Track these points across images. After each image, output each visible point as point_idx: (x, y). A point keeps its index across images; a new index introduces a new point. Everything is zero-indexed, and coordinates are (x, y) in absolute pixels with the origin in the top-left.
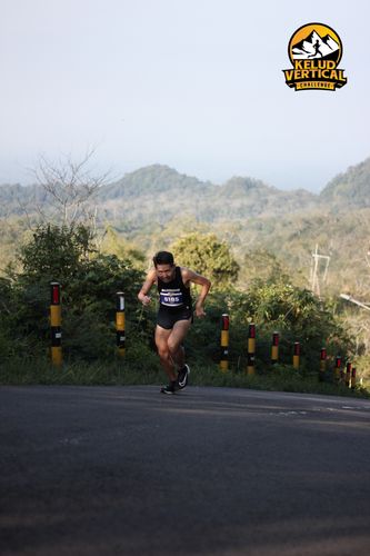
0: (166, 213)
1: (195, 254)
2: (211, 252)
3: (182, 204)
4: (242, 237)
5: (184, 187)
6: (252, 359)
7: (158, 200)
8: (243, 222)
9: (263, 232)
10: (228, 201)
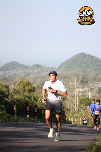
0: (16, 75)
1: (23, 86)
2: (27, 85)
3: (20, 72)
4: (37, 80)
5: (21, 67)
6: (36, 114)
7: (14, 71)
8: (37, 76)
9: (42, 79)
10: (33, 71)
